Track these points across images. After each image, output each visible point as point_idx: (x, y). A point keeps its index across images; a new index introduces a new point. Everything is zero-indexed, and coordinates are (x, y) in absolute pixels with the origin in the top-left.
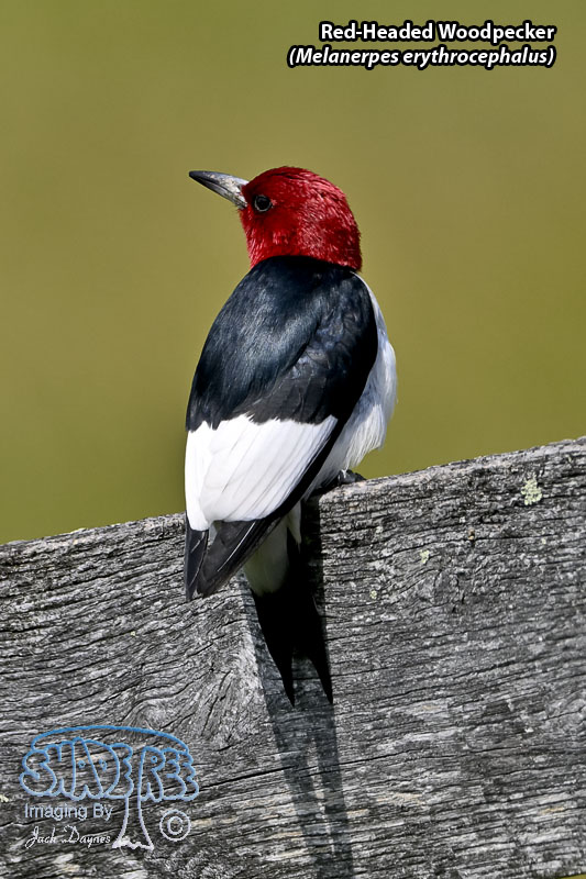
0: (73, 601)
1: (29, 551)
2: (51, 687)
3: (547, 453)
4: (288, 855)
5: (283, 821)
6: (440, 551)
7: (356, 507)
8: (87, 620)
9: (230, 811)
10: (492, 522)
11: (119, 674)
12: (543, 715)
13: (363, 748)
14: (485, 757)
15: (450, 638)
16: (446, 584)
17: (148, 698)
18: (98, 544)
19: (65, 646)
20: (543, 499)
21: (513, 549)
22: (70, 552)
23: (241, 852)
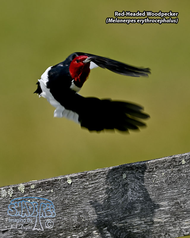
0: (96, 183)
1: (88, 173)
2: (92, 199)
3: (186, 154)
4: (137, 231)
5: (136, 224)
6: (166, 173)
7: (150, 165)
8: (99, 186)
9: (126, 222)
10: (176, 168)
11: (105, 197)
12: (186, 204)
13: (151, 211)
14: (175, 212)
15: (168, 190)
16: (167, 179)
17: (111, 201)
18: (101, 172)
19: (95, 191)
20: (186, 163)
21: (180, 173)
22: (96, 173)
23: (128, 230)
